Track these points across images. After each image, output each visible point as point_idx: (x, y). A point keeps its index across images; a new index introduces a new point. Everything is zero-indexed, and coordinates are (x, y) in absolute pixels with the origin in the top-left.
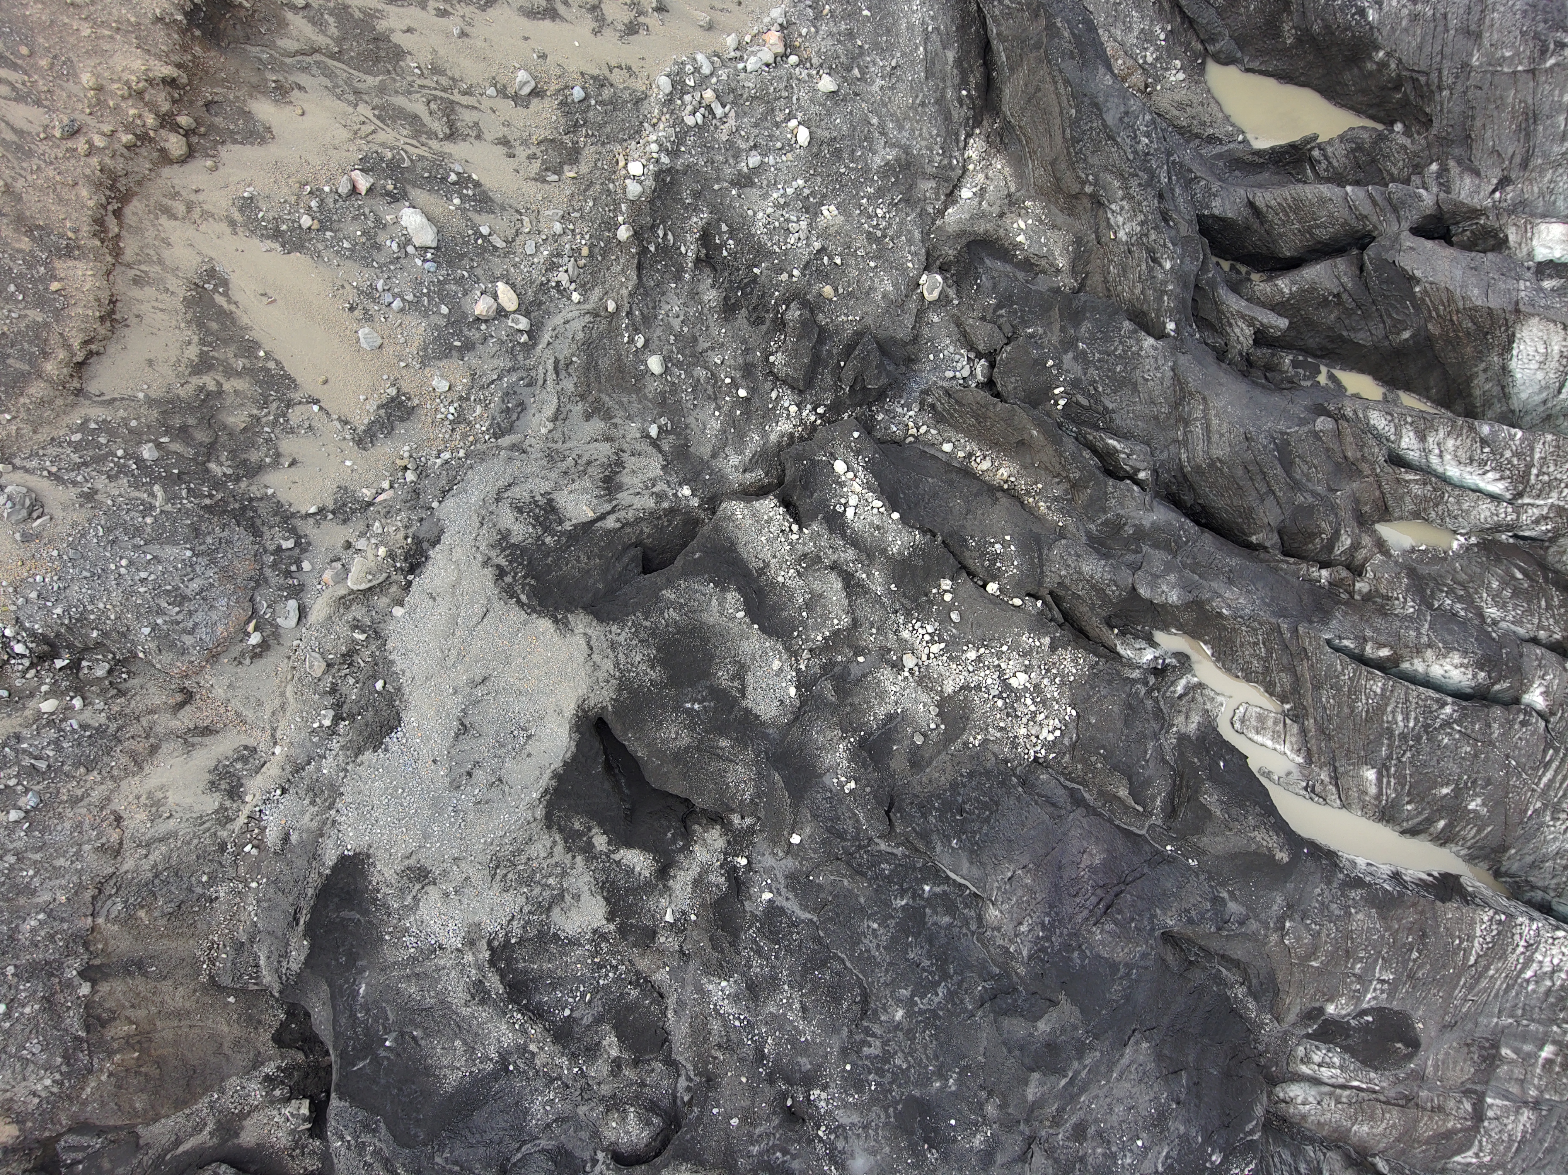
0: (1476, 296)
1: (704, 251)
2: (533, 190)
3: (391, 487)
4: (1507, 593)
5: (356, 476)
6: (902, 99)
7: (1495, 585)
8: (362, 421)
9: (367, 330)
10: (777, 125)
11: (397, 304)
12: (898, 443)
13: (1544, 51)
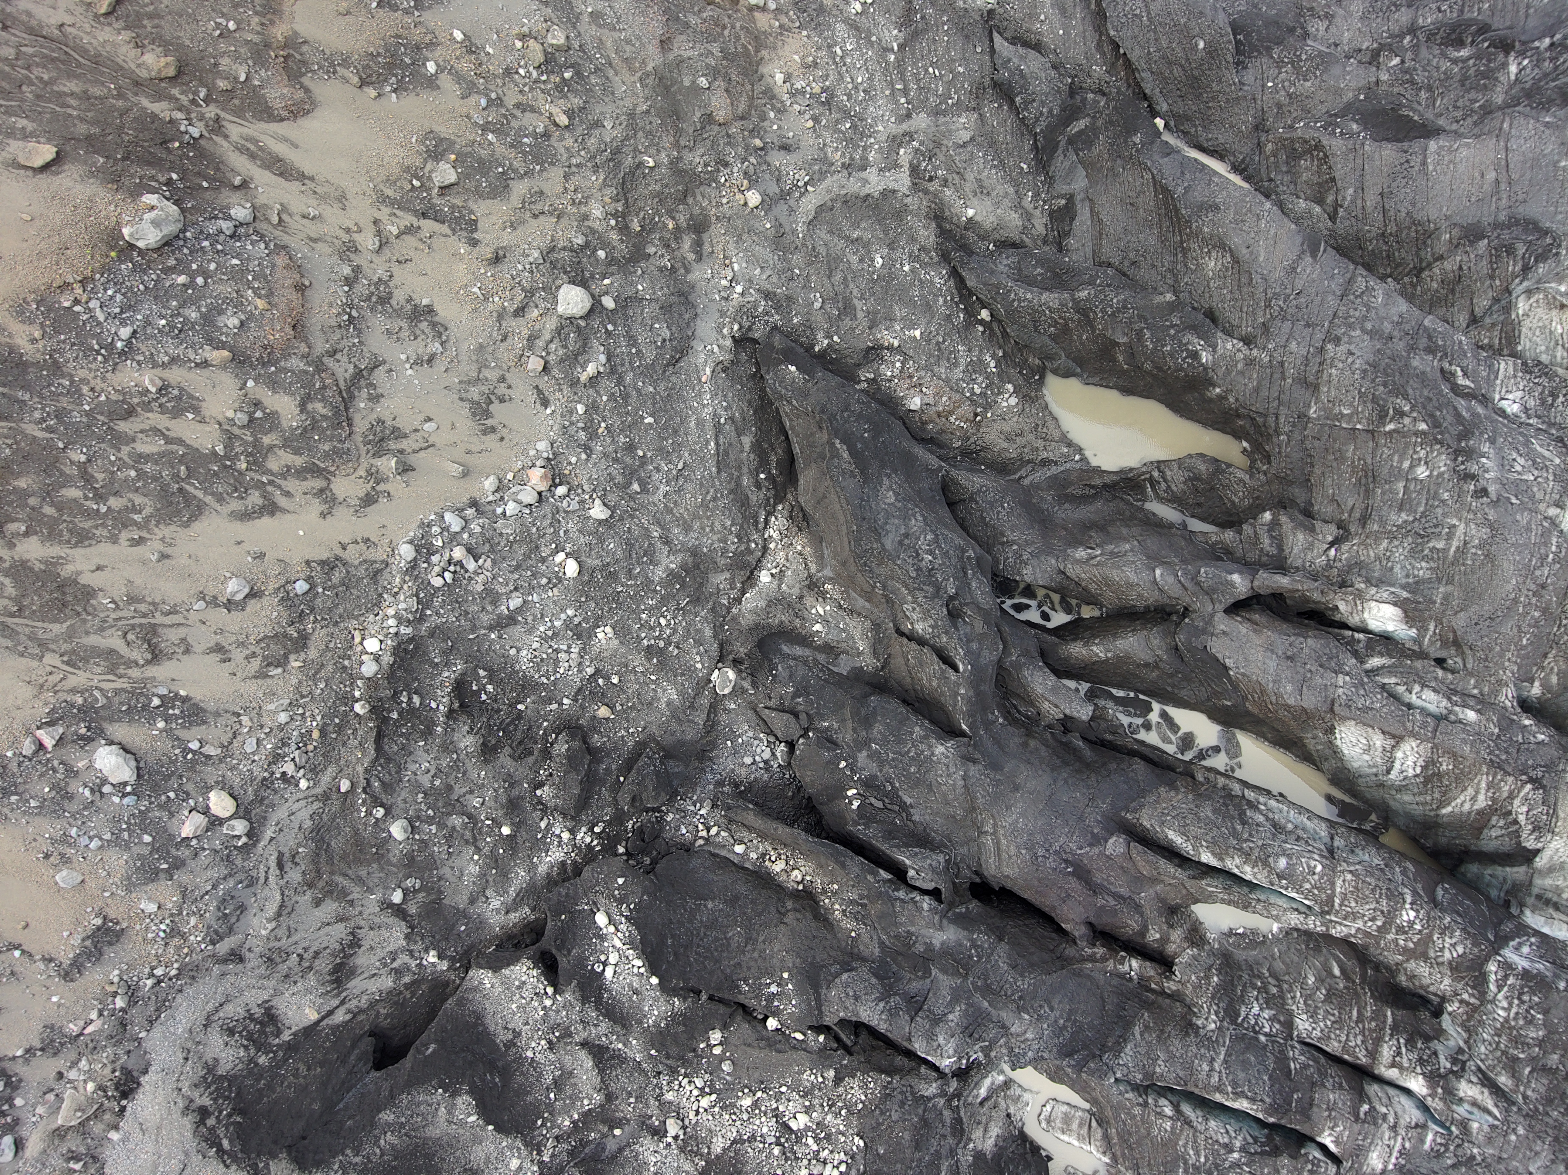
0: (1289, 693)
1: (456, 705)
2: (254, 689)
3: (101, 1014)
4: (1320, 995)
5: (63, 1011)
6: (691, 499)
7: (1311, 980)
8: (66, 956)
9: (64, 873)
10: (543, 560)
11: (94, 845)
12: (687, 848)
13: (1383, 417)
